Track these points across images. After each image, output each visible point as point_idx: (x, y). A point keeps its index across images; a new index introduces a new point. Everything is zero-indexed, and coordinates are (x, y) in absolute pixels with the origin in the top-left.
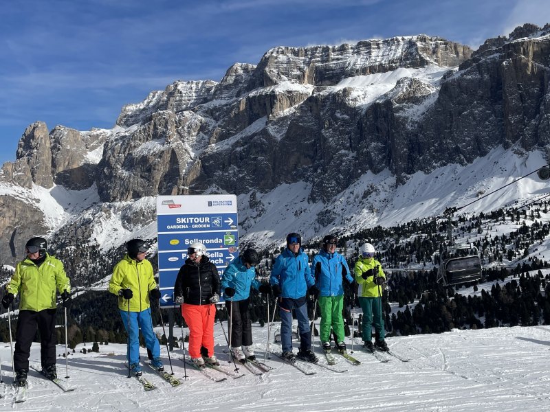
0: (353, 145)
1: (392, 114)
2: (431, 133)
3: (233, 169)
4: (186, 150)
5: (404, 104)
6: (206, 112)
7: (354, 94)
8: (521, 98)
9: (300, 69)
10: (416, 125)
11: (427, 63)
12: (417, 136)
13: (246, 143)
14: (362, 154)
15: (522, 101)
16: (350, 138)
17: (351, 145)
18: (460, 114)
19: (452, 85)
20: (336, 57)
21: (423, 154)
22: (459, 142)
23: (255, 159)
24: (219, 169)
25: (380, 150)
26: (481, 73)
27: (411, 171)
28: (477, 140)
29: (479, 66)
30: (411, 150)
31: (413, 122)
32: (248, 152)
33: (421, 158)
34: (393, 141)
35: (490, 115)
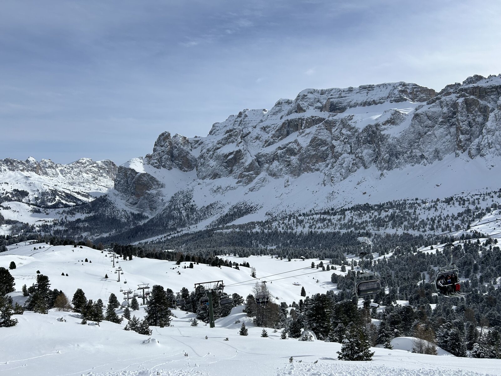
0: (352, 151)
1: (380, 132)
2: (406, 145)
3: (276, 163)
4: (248, 151)
5: (388, 126)
6: (262, 128)
7: (355, 119)
8: (470, 125)
9: (321, 103)
10: (396, 140)
11: (406, 100)
12: (395, 147)
13: (284, 148)
14: (358, 157)
15: (470, 126)
16: (351, 147)
17: (351, 151)
18: (426, 133)
19: (422, 114)
20: (345, 95)
21: (399, 158)
22: (424, 152)
23: (288, 158)
24: (267, 163)
25: (370, 155)
26: (442, 107)
27: (389, 168)
28: (437, 151)
29: (441, 102)
30: (391, 155)
31: (394, 138)
32: (285, 153)
33: (398, 161)
34: (379, 150)
35: (447, 135)
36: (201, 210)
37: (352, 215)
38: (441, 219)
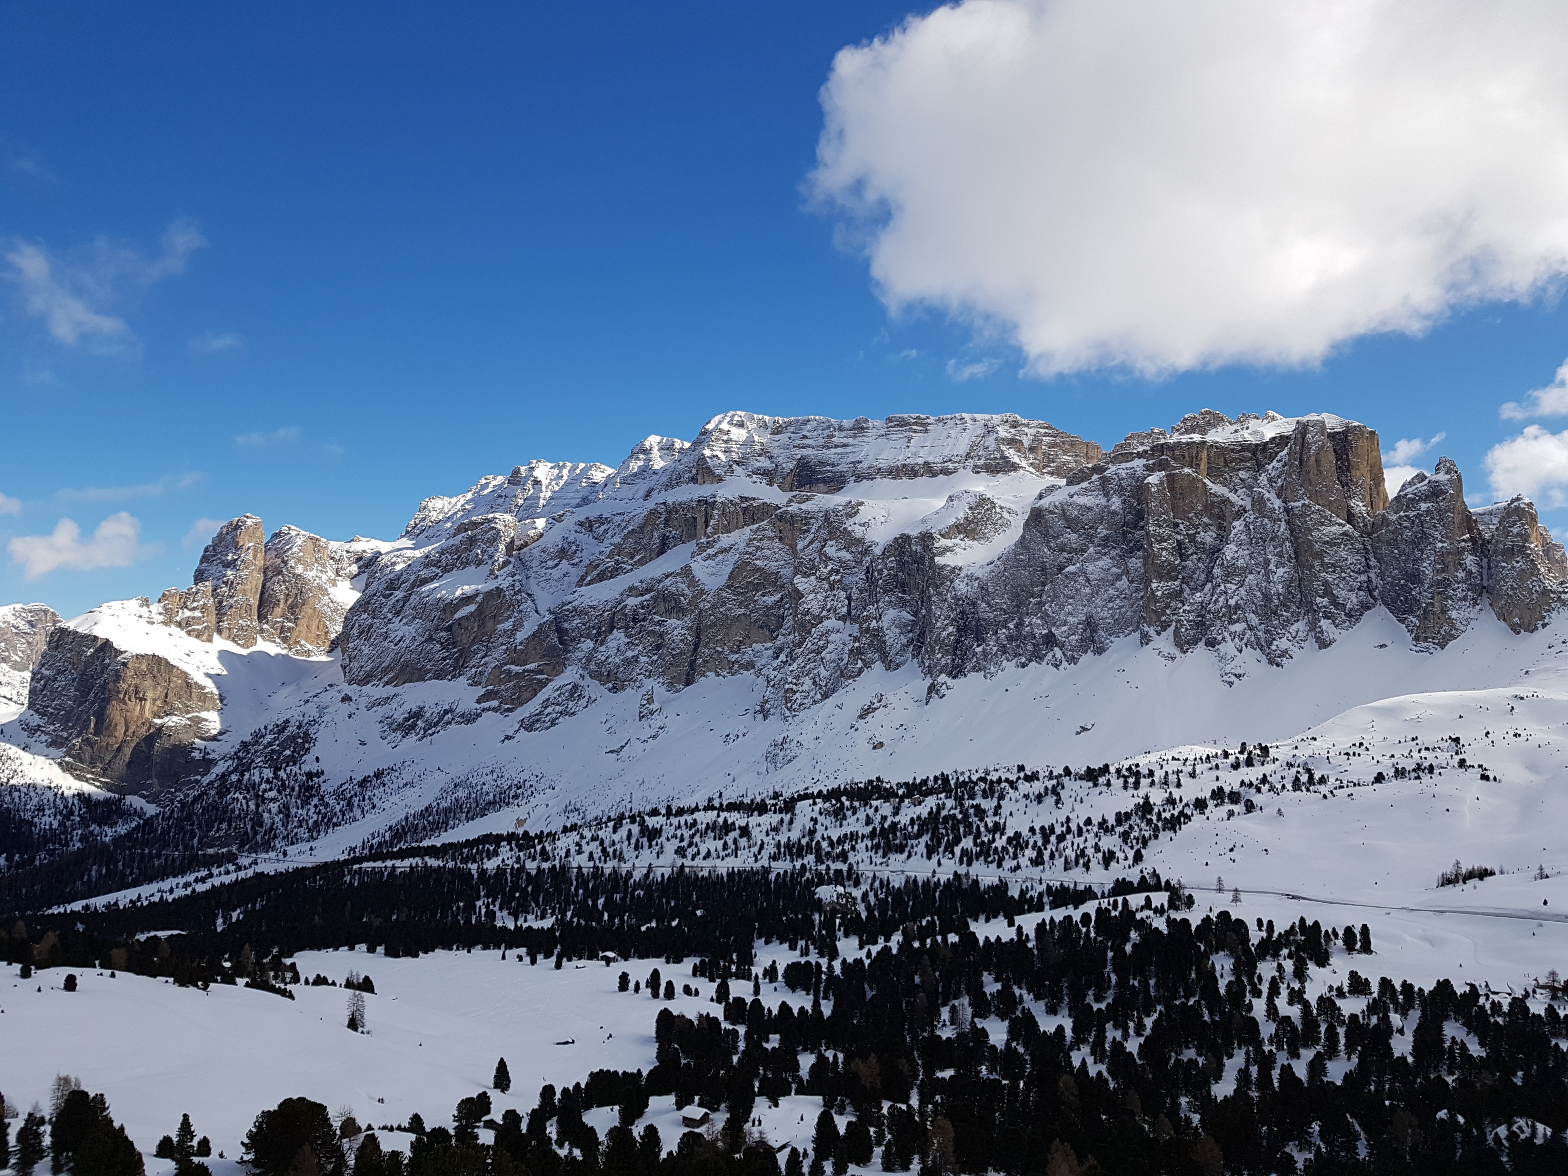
0: (854, 612)
1: (932, 559)
2: (1003, 601)
3: (618, 638)
4: (529, 595)
5: (957, 541)
6: (581, 524)
7: (865, 513)
8: (1180, 550)
9: (771, 458)
10: (976, 584)
11: (1015, 467)
12: (974, 604)
13: (648, 590)
14: (867, 630)
15: (1181, 555)
16: (849, 598)
17: (849, 612)
18: (1061, 569)
19: (1051, 512)
20: (845, 441)
21: (984, 640)
22: (1054, 624)
23: (660, 623)
24: (588, 636)
25: (904, 628)
26: (1106, 495)
27: (956, 672)
28: (1090, 624)
29: (1104, 481)
30: (962, 630)
31: (970, 577)
32: (648, 608)
33: (980, 649)
34: (929, 611)
35: (1118, 578)
36: (339, 794)
37: (815, 815)
38: (1069, 830)
